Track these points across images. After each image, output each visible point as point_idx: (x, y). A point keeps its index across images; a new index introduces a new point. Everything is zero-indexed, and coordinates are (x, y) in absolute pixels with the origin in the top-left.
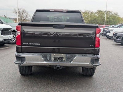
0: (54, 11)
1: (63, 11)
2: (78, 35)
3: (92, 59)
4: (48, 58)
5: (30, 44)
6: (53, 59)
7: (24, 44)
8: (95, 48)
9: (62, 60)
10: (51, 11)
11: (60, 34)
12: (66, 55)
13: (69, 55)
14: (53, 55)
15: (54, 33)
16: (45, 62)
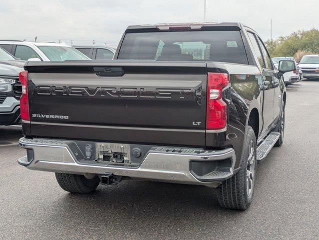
0: (167, 28)
1: (192, 27)
2: (158, 94)
3: (192, 161)
4: (88, 154)
5: (47, 116)
6: (101, 157)
7: (34, 115)
8: (208, 131)
9: (123, 162)
10: (161, 28)
11: (110, 92)
12: (131, 148)
13: (138, 149)
14: (100, 146)
15: (98, 89)
16: (76, 164)
